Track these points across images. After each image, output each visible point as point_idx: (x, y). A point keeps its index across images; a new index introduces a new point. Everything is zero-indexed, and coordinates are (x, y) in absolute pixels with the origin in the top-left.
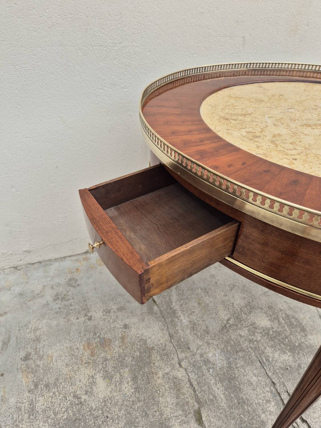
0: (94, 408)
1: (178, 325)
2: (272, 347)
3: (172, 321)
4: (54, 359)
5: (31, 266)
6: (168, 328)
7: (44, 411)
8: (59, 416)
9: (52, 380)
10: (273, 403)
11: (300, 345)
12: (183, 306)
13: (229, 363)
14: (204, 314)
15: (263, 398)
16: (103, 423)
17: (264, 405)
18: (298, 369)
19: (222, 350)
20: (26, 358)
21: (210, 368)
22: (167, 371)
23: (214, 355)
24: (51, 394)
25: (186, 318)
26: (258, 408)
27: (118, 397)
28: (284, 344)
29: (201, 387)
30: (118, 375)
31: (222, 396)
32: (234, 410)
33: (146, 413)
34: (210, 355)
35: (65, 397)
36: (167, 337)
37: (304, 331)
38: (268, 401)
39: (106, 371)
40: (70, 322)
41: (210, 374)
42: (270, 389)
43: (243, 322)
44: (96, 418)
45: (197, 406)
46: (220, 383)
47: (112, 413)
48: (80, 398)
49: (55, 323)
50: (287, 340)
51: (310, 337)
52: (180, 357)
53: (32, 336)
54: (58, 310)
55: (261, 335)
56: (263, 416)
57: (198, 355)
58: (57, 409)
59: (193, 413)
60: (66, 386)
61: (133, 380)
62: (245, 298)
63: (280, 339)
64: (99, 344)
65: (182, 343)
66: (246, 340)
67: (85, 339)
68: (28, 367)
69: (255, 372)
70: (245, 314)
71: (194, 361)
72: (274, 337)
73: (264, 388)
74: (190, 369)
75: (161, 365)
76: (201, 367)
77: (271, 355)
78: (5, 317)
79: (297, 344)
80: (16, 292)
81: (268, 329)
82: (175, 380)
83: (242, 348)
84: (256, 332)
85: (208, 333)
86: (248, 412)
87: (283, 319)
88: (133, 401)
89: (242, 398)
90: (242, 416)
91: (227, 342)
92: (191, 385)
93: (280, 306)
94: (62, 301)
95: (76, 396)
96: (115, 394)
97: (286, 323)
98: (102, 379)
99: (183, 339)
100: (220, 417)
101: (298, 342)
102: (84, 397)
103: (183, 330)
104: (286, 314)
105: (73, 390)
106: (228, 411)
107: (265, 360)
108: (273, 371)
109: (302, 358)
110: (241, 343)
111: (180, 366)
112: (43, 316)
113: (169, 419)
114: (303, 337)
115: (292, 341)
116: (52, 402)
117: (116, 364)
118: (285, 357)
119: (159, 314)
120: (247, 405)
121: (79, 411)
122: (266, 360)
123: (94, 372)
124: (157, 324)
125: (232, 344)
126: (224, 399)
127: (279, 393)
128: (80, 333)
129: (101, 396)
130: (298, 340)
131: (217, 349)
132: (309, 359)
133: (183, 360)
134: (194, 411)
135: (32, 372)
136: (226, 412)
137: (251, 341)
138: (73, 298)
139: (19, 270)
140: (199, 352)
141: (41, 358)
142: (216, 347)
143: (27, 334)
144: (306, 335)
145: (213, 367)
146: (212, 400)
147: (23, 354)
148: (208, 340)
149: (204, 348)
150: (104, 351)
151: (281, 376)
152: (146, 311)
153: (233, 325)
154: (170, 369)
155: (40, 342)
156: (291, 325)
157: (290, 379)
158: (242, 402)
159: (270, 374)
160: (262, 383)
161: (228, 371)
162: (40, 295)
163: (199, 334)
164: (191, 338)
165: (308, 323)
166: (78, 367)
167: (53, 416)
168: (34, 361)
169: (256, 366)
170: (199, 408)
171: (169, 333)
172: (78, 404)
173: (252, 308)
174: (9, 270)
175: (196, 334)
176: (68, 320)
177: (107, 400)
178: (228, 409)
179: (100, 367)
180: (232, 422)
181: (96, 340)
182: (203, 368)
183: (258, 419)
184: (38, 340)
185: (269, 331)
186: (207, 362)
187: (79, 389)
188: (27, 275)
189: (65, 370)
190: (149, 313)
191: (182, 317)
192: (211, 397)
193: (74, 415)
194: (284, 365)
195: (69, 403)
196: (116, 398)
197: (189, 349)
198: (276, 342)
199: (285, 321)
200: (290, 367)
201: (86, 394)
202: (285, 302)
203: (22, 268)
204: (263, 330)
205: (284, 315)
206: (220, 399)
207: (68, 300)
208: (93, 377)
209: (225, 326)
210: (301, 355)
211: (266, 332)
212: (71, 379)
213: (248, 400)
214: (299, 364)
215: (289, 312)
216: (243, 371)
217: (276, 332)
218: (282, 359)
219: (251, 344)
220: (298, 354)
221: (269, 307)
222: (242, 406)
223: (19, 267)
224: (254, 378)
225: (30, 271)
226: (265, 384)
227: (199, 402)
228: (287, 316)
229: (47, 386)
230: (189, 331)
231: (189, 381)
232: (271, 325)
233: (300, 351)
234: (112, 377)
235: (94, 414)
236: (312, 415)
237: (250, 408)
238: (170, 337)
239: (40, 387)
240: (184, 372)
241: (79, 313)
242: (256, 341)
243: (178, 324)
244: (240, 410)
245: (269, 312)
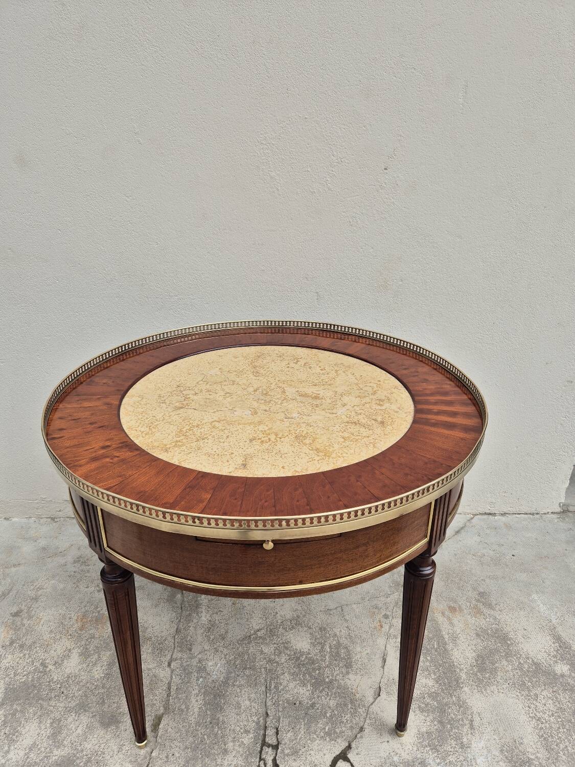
0: (55, 680)
1: (192, 621)
2: (293, 674)
3: (190, 615)
4: (42, 622)
5: (70, 521)
6: (180, 621)
7: (7, 669)
8: (17, 678)
9: (28, 643)
10: (251, 735)
11: (331, 682)
12: (213, 602)
13: (227, 678)
14: (232, 616)
15: (242, 727)
16: (55, 697)
17: (240, 733)
18: (308, 708)
19: (229, 662)
20: (16, 614)
21: (201, 677)
22: (151, 666)
23: (216, 664)
24: (22, 655)
25: (208, 616)
26: (230, 735)
27: (84, 677)
28: (311, 676)
29: (177, 694)
30: (96, 656)
31: (196, 710)
32: (200, 728)
33: (103, 701)
34: (210, 664)
35: (33, 661)
36: (173, 630)
37: (347, 668)
38: (247, 732)
39: (87, 648)
40: (77, 589)
41: (197, 683)
42: (258, 719)
43: (275, 637)
44: (52, 690)
45: (162, 710)
46: (202, 696)
47: (69, 691)
48: (47, 667)
49: (62, 586)
50: (317, 672)
51: (351, 676)
52: (174, 656)
53: (32, 594)
54: (73, 573)
55: (288, 658)
56: (231, 744)
57: (197, 659)
58: (19, 670)
59: (153, 717)
60: (39, 651)
61: (109, 665)
62: (297, 610)
63: (309, 668)
64: (94, 619)
65: (186, 641)
66: (265, 659)
67: (83, 610)
68: (13, 623)
69: (253, 696)
70: (285, 629)
71: (188, 665)
72: (304, 664)
73: (251, 716)
74: (178, 671)
75: (148, 658)
76: (192, 673)
77: (285, 683)
78: (17, 568)
79: (327, 680)
80: (40, 545)
81: (302, 653)
82: (154, 679)
83: (254, 665)
84: (284, 653)
85: (223, 639)
86: (216, 735)
87: (330, 647)
88: (97, 686)
89: (218, 719)
90: (206, 737)
91: (241, 655)
92: (169, 688)
93: (337, 631)
94: (81, 565)
95: (44, 665)
96: (83, 673)
97: (331, 652)
98: (78, 655)
99: (189, 638)
100: (179, 730)
101: (331, 677)
102: (50, 667)
103: (195, 628)
104: (338, 642)
105: (44, 658)
106: (193, 727)
107: (273, 687)
108: (275, 701)
109: (323, 697)
110: (257, 661)
111: (169, 665)
112: (53, 577)
113: (124, 714)
114: (342, 674)
115: (323, 675)
116: (18, 663)
117: (101, 644)
118: (301, 691)
119: (179, 605)
120: (218, 728)
121: (39, 678)
122: (275, 687)
123: (73, 646)
124: (170, 615)
125: (244, 659)
126: (196, 713)
127: (266, 727)
128: (82, 602)
129: (68, 671)
130: (332, 676)
131: (223, 659)
132: (331, 701)
133: (176, 659)
134: (156, 716)
135: (15, 629)
136: (190, 727)
137: (270, 661)
138: (94, 565)
139: (56, 522)
140: (200, 656)
141: (30, 617)
142: (223, 656)
143: (29, 591)
144: (348, 673)
145: (205, 678)
146: (182, 711)
147: (15, 609)
148: (219, 646)
149: (208, 653)
150: (95, 628)
151: (281, 710)
152: (166, 597)
153: (260, 637)
154: (155, 665)
155: (37, 602)
156: (336, 656)
157: (290, 716)
158: (215, 722)
159: (269, 703)
160: (253, 710)
161: (221, 686)
162: (62, 554)
163: (212, 637)
164: (200, 639)
165: (360, 660)
166: (61, 637)
167: (12, 676)
168: (22, 619)
169: (258, 689)
170: (163, 714)
171: (178, 627)
172: (41, 672)
173: (299, 624)
174: (45, 520)
175: (208, 637)
176: (77, 586)
177: (72, 676)
178: (194, 725)
179: (83, 643)
180: (191, 739)
181: (94, 614)
182: (193, 675)
183: (223, 745)
184: (36, 599)
185: (302, 655)
186: (202, 669)
187: (50, 659)
188: (60, 529)
189: (46, 636)
190: (168, 600)
191: (204, 614)
192: (183, 707)
193: (32, 681)
194: (293, 698)
195: (34, 668)
196: (82, 678)
197: (190, 650)
198: (301, 671)
199: (331, 650)
200: (300, 703)
201: (54, 665)
202: (347, 627)
203: (60, 521)
204: (294, 653)
205: (335, 642)
206: (191, 713)
207: (88, 565)
208: (70, 650)
209: (249, 636)
210: (324, 693)
211: (297, 657)
212: (47, 646)
213: (224, 722)
214: (314, 703)
215: (343, 641)
216: (239, 691)
217: (310, 659)
218: (296, 691)
219: (267, 665)
220: (321, 692)
221: (320, 629)
222: (213, 727)
223: (57, 518)
224: (247, 703)
225: (67, 525)
226: (256, 713)
227: (167, 708)
228: (339, 645)
229: (22, 646)
230: (202, 631)
231: (169, 684)
232: (309, 650)
233: (326, 690)
234: (89, 656)
235: (52, 686)
236: (290, 762)
237: (219, 732)
238: (177, 631)
239: (14, 645)
240: (169, 672)
241: (92, 582)
242: (277, 662)
243: (194, 621)
244: (208, 730)
245: (317, 634)
